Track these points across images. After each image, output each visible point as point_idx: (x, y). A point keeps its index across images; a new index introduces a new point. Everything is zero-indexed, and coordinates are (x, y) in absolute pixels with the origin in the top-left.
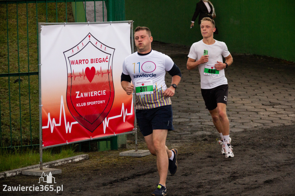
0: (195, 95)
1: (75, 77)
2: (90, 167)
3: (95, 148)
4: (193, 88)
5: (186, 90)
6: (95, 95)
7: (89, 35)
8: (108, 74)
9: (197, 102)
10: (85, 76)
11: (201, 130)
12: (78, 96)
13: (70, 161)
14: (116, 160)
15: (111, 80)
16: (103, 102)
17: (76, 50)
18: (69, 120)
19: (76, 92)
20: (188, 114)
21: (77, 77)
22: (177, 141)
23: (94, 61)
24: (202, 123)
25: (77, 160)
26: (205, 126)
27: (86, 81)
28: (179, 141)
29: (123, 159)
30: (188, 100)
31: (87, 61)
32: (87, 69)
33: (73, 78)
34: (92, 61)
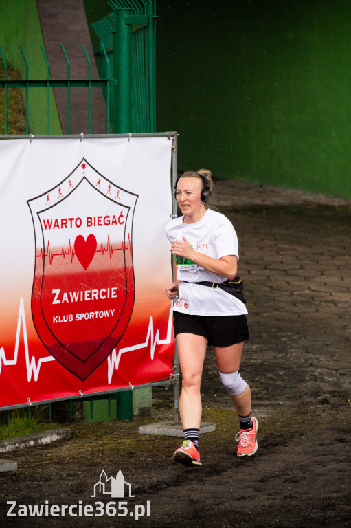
0: (293, 299)
1: (52, 256)
2: (78, 458)
3: (77, 413)
4: (288, 283)
5: (271, 288)
6: (95, 297)
7: (84, 164)
8: (124, 252)
9: (299, 316)
10: (73, 254)
11: (311, 380)
12: (58, 299)
13: (32, 443)
14: (133, 443)
15: (129, 265)
16: (110, 314)
17: (55, 197)
18: (36, 352)
19: (54, 291)
21: (57, 256)
22: (261, 402)
23: (93, 221)
24: (314, 364)
25: (46, 440)
26: (319, 370)
27: (76, 266)
28: (266, 402)
29: (149, 441)
30: (277, 311)
31: (79, 221)
32: (80, 238)
33: (47, 258)
34: (90, 222)
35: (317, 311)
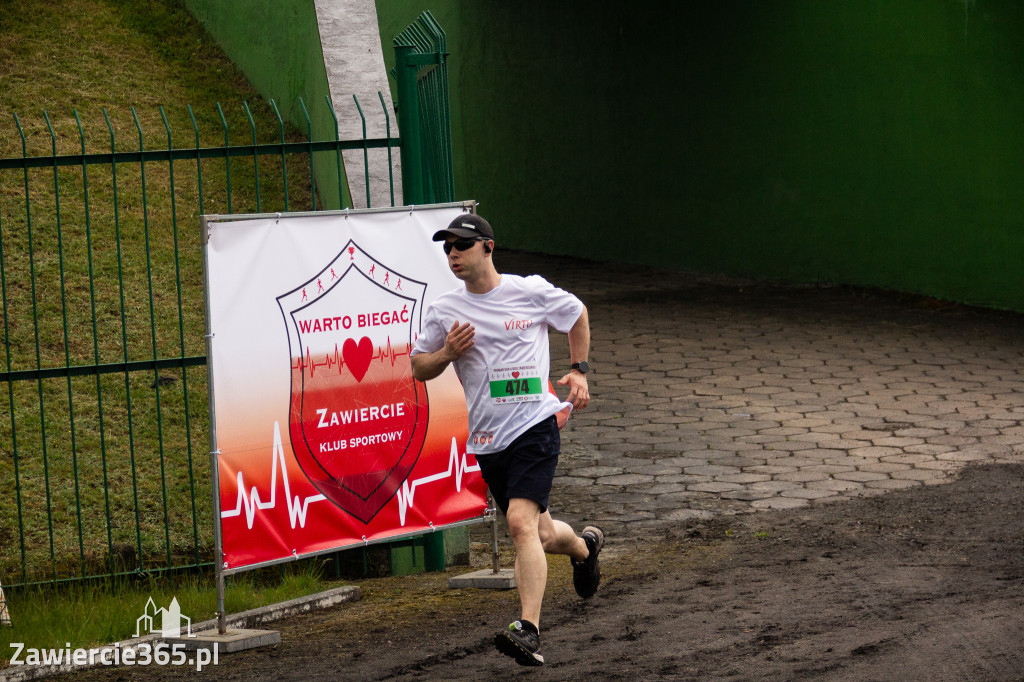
0: (673, 407)
1: (314, 367)
2: (361, 624)
3: (382, 566)
4: (667, 387)
5: (646, 394)
6: (374, 416)
7: (351, 247)
8: (409, 357)
9: (677, 428)
10: (342, 363)
11: (684, 508)
12: (325, 421)
13: (307, 607)
14: (437, 600)
16: (397, 436)
17: (312, 291)
18: (300, 490)
19: (319, 412)
20: (650, 461)
21: (320, 367)
23: (366, 320)
24: (690, 487)
25: (327, 603)
26: (695, 494)
28: (621, 539)
29: (458, 595)
30: (650, 422)
31: (347, 324)
33: (307, 371)
34: (362, 321)
35: (701, 420)
